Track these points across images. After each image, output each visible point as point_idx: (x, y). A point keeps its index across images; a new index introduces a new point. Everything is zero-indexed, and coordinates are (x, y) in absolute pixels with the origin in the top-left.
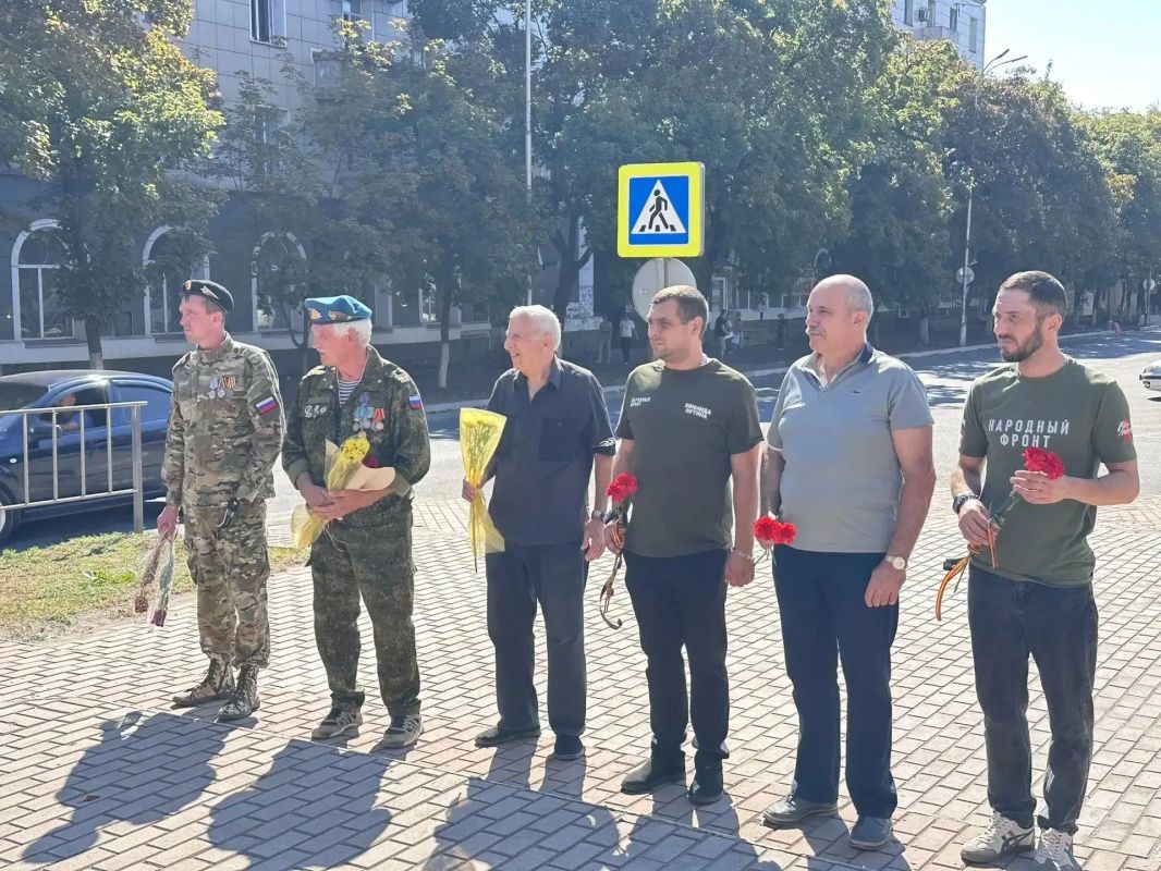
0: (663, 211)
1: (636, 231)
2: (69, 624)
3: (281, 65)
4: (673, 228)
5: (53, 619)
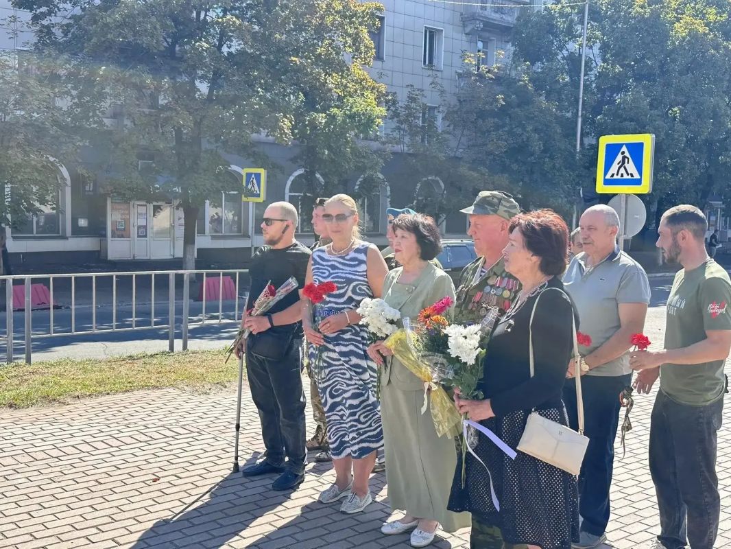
0: (626, 164)
1: (608, 177)
2: (226, 387)
3: (430, 80)
4: (632, 175)
5: (218, 383)
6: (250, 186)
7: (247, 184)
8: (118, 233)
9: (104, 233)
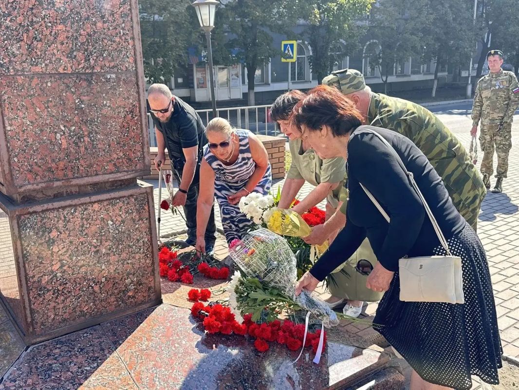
6: (286, 52)
7: (285, 50)
8: (200, 85)
9: (192, 85)
